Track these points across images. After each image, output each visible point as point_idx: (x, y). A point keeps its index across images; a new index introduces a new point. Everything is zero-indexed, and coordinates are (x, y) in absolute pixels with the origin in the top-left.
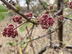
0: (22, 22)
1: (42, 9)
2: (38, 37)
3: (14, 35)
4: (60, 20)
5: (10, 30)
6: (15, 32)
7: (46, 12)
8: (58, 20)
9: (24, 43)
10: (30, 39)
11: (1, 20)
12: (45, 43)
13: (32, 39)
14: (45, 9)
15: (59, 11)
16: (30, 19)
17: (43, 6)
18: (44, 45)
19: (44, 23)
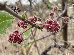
0: (27, 26)
1: (46, 8)
2: (42, 37)
3: (20, 41)
4: (65, 22)
5: (16, 36)
6: (21, 38)
7: (51, 14)
8: (63, 21)
9: (29, 44)
10: (34, 39)
11: (7, 28)
12: (49, 42)
13: (36, 40)
14: (49, 8)
15: (64, 12)
16: (35, 24)
17: (46, 5)
18: (48, 44)
19: (50, 29)
